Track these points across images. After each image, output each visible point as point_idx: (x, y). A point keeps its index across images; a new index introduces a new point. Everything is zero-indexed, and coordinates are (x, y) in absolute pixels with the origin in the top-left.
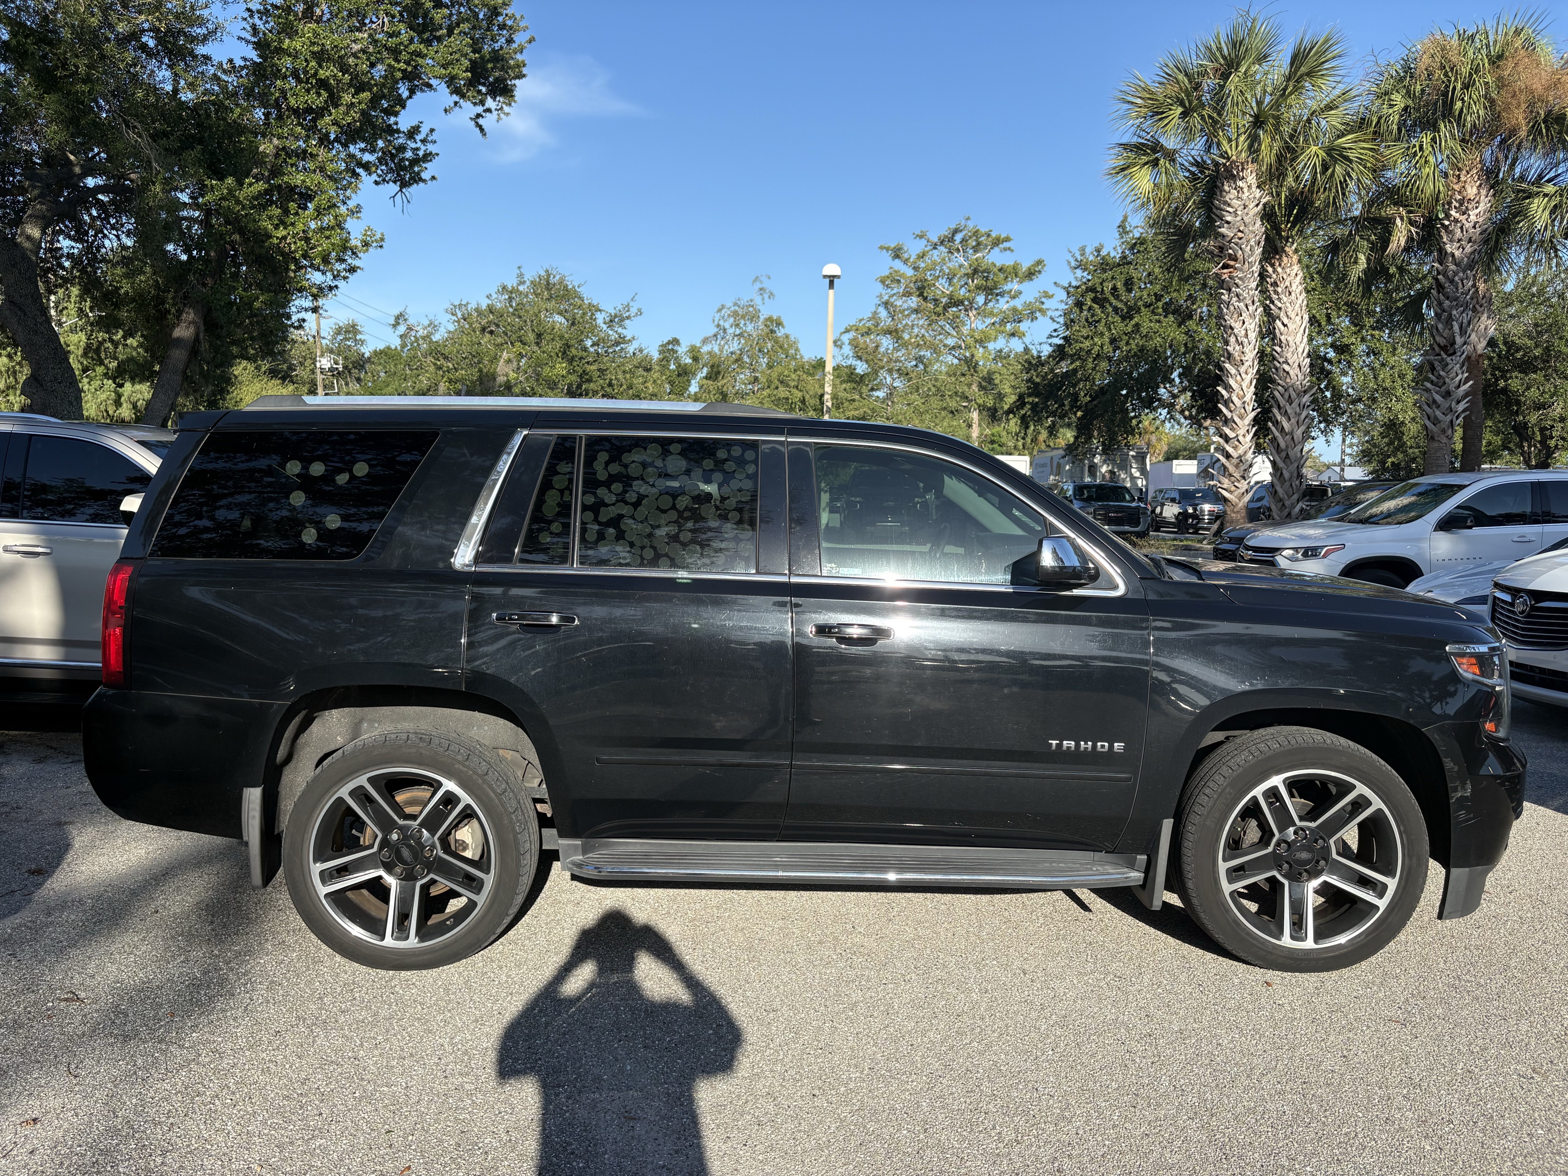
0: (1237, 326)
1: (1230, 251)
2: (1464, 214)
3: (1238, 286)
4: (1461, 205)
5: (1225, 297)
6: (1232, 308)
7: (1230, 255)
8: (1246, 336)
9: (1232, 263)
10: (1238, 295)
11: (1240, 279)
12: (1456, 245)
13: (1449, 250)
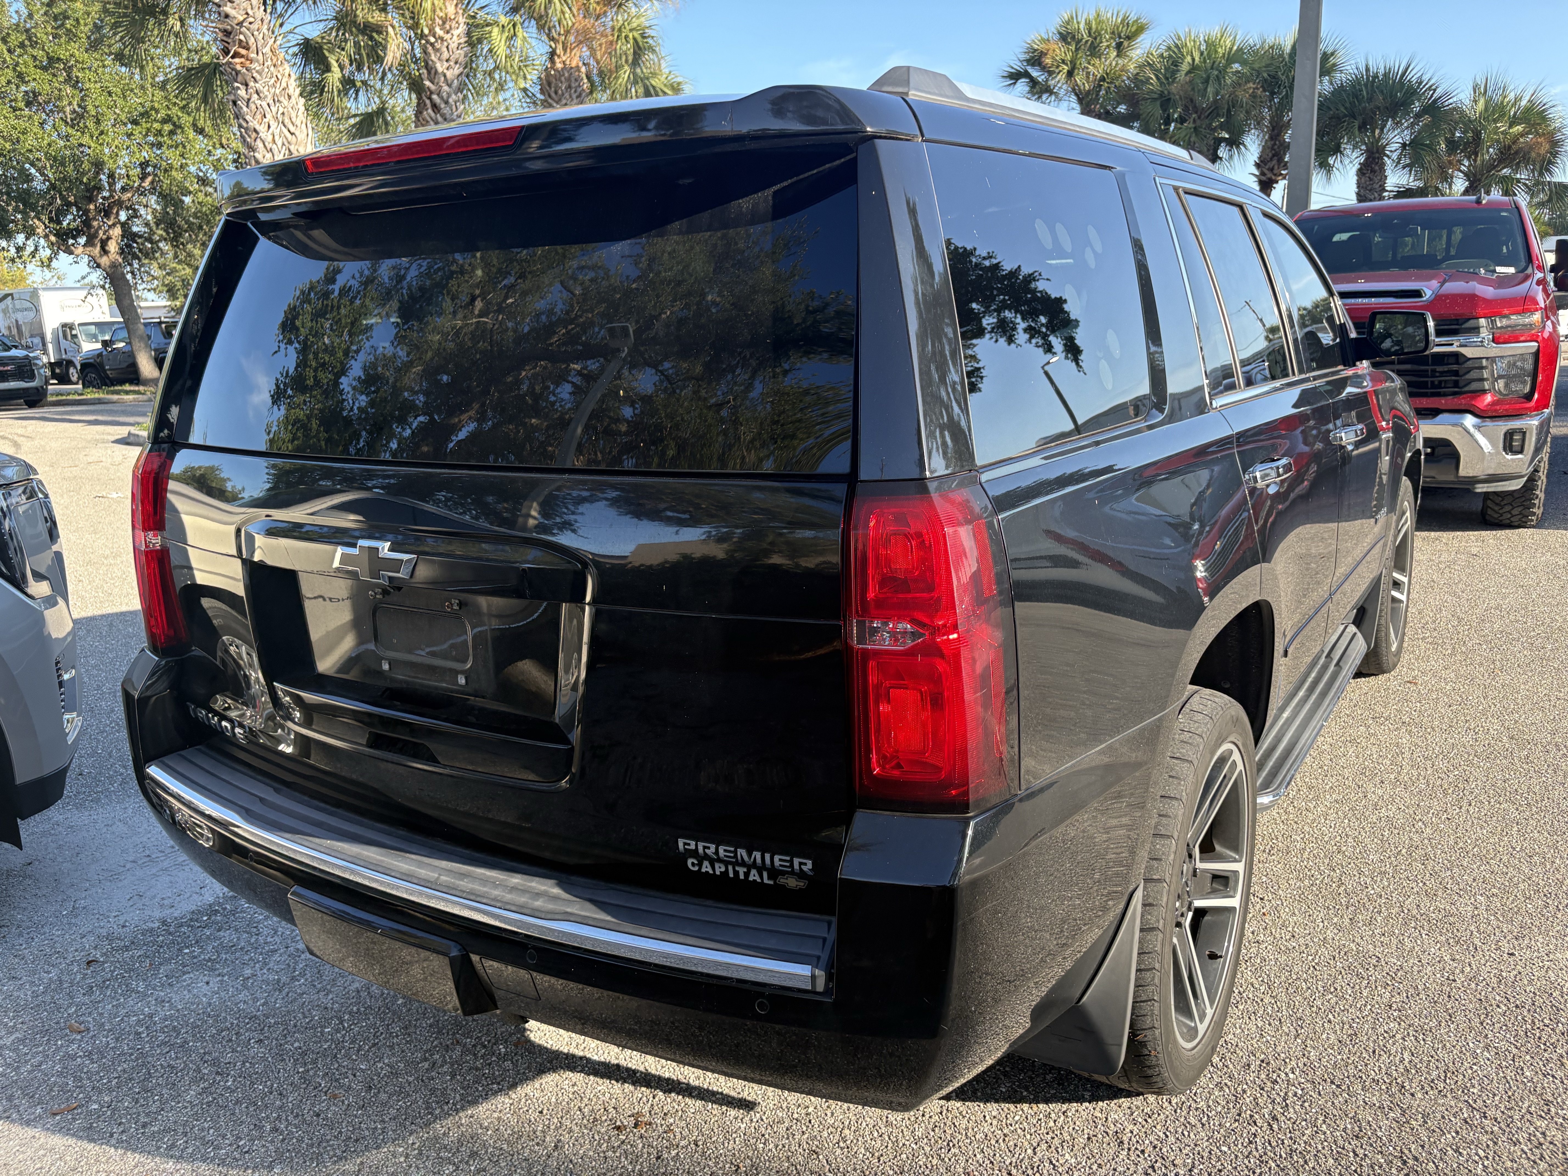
0: (262, 129)
1: (242, 37)
2: (448, 32)
3: (256, 81)
4: (444, 23)
5: (242, 92)
6: (253, 107)
7: (240, 41)
8: (274, 141)
9: (243, 52)
10: (257, 93)
11: (257, 72)
12: (446, 65)
13: (440, 70)
